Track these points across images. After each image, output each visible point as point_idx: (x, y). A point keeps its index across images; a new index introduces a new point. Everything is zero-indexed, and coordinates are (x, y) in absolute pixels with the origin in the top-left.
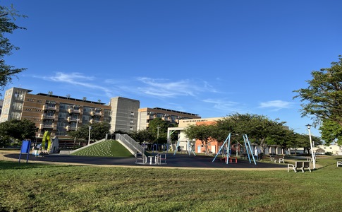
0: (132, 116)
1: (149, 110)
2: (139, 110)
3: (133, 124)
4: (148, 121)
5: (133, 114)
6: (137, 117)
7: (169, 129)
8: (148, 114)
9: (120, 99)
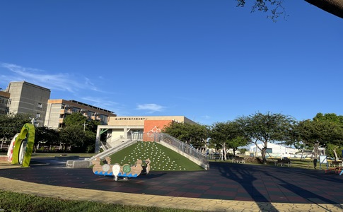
0: (39, 108)
1: (64, 102)
2: (49, 102)
3: (40, 119)
4: (62, 116)
5: (41, 106)
6: (45, 110)
7: (99, 127)
8: (63, 107)
9: (26, 85)
